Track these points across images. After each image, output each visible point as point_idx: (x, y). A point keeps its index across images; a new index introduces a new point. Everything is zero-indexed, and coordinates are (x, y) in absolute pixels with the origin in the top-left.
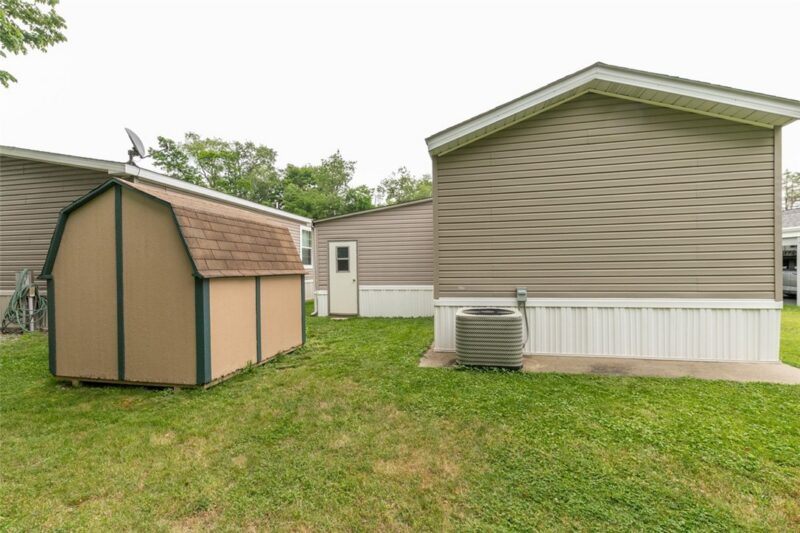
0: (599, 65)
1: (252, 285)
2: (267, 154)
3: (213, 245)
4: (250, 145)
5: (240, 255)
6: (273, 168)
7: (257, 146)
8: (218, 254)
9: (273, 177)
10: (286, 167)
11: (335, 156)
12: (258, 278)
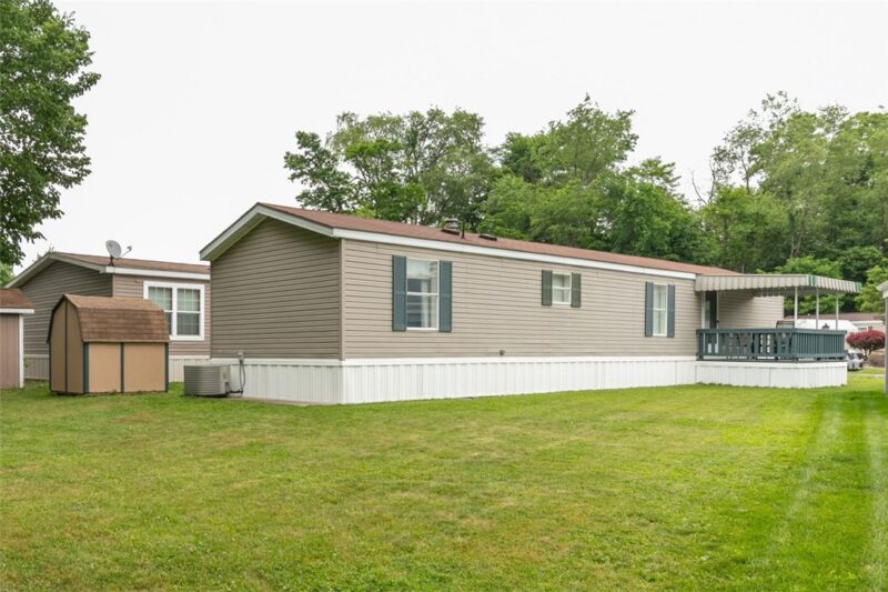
0: (258, 204)
1: (118, 348)
2: (469, 123)
3: (95, 325)
4: (435, 115)
5: (111, 331)
6: (479, 148)
7: (449, 114)
8: (96, 330)
9: (480, 165)
10: (504, 140)
11: (579, 111)
12: (122, 344)
